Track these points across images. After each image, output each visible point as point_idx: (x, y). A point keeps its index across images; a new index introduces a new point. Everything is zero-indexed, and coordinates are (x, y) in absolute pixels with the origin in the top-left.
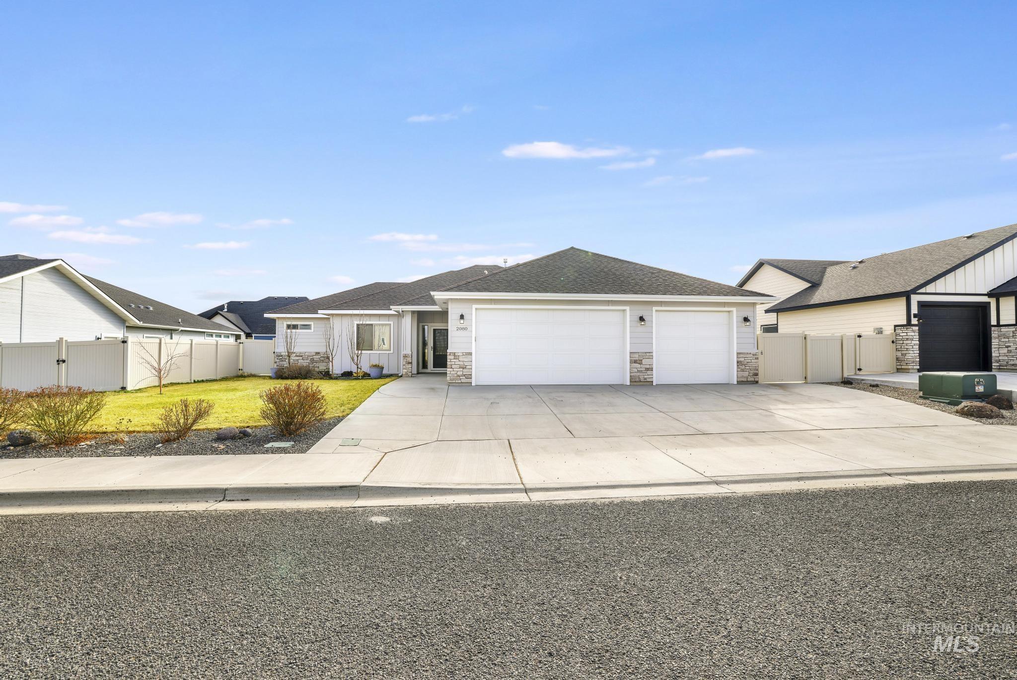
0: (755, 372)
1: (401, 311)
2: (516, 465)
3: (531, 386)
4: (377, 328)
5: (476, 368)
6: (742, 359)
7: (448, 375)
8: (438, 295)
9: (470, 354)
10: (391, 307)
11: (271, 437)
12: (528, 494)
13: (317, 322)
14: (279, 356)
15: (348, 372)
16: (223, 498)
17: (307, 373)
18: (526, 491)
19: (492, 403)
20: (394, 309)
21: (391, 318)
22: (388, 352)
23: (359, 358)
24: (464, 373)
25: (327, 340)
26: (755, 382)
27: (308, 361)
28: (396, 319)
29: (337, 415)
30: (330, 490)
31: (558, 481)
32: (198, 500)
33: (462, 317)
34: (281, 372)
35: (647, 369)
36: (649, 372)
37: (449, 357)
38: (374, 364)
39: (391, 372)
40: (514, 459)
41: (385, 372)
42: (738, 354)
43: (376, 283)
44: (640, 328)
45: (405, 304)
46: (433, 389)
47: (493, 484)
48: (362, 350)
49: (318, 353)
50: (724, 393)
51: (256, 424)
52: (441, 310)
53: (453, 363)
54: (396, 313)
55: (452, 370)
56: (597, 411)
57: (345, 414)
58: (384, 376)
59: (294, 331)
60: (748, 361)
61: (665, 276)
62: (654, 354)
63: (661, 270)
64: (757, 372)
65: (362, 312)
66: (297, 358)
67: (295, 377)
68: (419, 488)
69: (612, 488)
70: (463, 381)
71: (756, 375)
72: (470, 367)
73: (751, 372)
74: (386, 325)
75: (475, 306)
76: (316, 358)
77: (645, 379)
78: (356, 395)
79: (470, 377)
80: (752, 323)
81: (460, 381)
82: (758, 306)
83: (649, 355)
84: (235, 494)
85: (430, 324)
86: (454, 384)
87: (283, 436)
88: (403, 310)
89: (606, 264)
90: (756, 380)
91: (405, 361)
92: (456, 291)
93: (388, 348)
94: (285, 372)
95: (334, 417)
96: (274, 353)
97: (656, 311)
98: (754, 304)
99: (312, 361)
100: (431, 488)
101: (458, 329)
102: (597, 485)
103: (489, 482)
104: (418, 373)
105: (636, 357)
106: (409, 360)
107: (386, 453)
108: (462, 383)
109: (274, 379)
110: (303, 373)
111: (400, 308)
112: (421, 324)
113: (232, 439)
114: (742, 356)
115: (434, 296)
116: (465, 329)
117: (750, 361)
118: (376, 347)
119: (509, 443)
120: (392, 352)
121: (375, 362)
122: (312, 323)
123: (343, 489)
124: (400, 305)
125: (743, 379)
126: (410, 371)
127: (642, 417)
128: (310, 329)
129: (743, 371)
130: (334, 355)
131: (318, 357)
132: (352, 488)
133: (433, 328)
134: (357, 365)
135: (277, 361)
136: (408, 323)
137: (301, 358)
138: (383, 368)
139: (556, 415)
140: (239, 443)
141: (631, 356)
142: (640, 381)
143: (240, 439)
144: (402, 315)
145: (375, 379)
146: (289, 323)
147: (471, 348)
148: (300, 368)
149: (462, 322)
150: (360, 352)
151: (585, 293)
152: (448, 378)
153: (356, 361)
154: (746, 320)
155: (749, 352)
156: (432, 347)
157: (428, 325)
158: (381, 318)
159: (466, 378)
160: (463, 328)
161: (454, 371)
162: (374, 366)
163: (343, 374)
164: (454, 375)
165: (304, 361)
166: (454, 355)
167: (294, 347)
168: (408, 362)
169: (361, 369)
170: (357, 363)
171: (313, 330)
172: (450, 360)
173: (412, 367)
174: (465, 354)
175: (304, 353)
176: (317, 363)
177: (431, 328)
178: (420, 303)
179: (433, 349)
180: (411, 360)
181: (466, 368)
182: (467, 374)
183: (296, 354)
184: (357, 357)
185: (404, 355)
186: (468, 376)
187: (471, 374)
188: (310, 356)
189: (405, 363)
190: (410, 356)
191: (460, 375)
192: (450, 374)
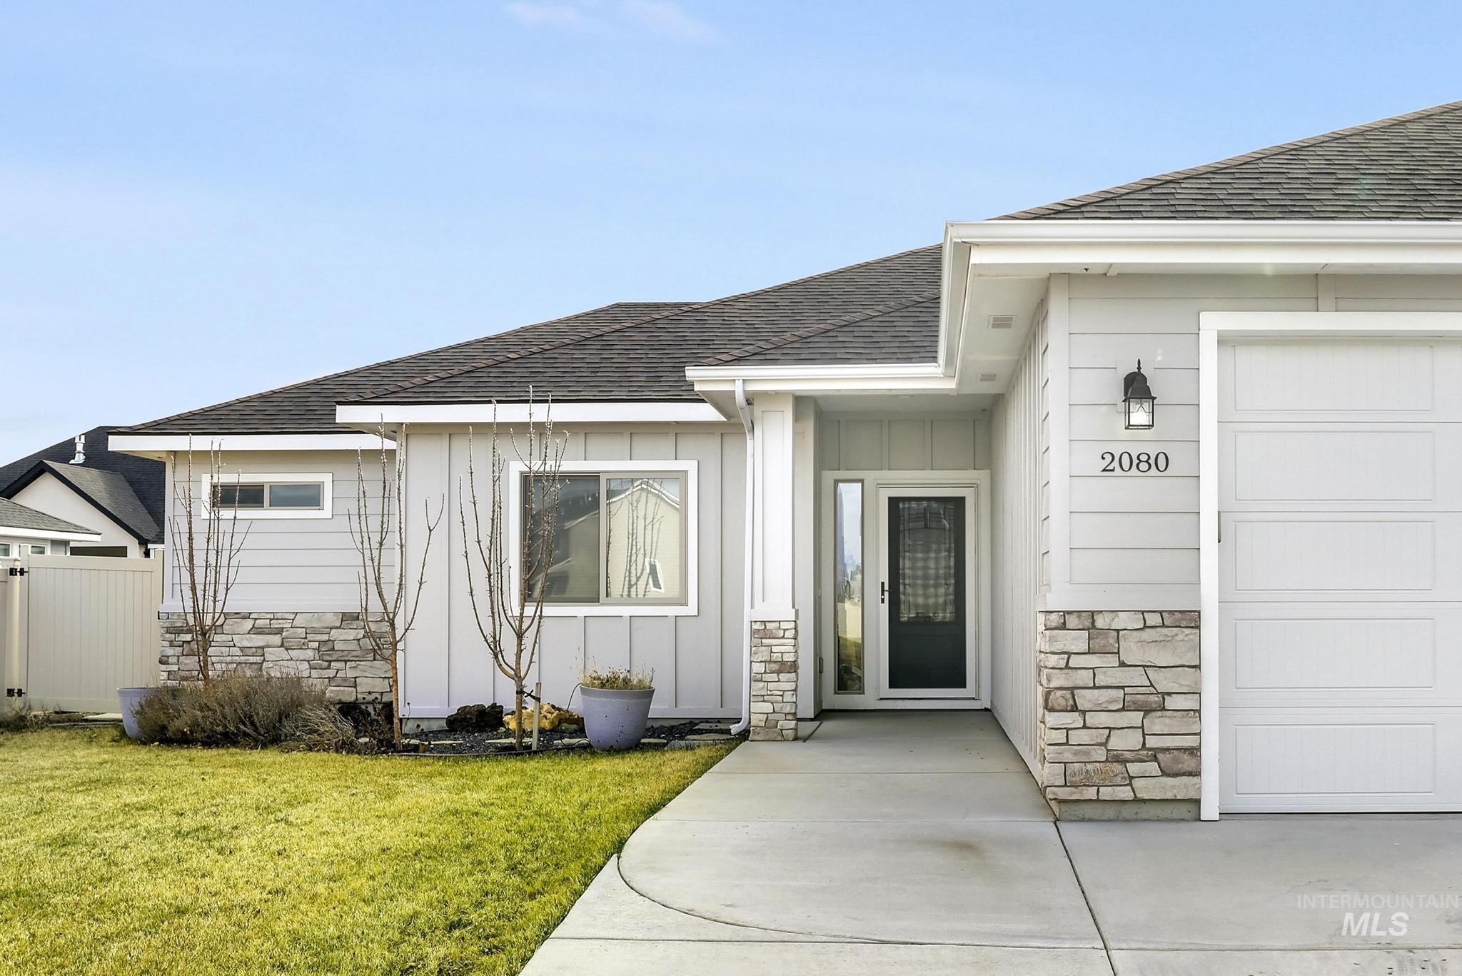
1: (740, 398)
5: (1223, 707)
9: (1191, 620)
13: (348, 472)
14: (179, 631)
17: (283, 715)
20: (706, 391)
21: (687, 443)
22: (672, 611)
23: (528, 640)
24: (1152, 742)
27: (309, 654)
28: (710, 445)
33: (1136, 388)
34: (164, 707)
38: (604, 674)
39: (688, 709)
41: (660, 708)
43: (619, 305)
45: (764, 356)
46: (965, 847)
48: (540, 602)
49: (348, 618)
53: (1084, 678)
54: (715, 411)
55: (1073, 719)
58: (654, 738)
65: (540, 413)
66: (259, 640)
70: (1146, 789)
72: (1190, 703)
74: (663, 476)
75: (1214, 323)
76: (346, 637)
79: (1188, 763)
81: (1125, 793)
85: (870, 476)
86: (1088, 811)
88: (751, 390)
91: (763, 654)
93: (675, 592)
96: (158, 615)
99: (328, 653)
101: (1112, 464)
104: (822, 714)
106: (780, 649)
108: (1137, 800)
109: (130, 740)
110: (263, 714)
111: (738, 380)
112: (829, 476)
116: (1155, 463)
118: (618, 586)
120: (692, 609)
121: (610, 662)
122: (323, 478)
124: (738, 361)
126: (787, 707)
128: (313, 504)
131: (351, 634)
133: (886, 494)
134: (518, 678)
135: (170, 651)
136: (775, 459)
137: (276, 639)
138: (650, 690)
145: (610, 750)
146: (228, 478)
147: (1195, 583)
149: (1140, 415)
150: (530, 610)
153: (511, 660)
156: (883, 583)
157: (862, 481)
158: (641, 444)
159: (1164, 774)
160: (1144, 458)
161: (1085, 727)
162: (603, 685)
163: (456, 719)
164: (1087, 753)
165: (294, 653)
166: (1088, 624)
167: (227, 590)
168: (775, 667)
169: (538, 699)
170: (517, 670)
171: (326, 512)
172: (1062, 664)
173: (795, 690)
174: (1153, 619)
175: (292, 616)
176: (346, 661)
177: (877, 495)
178: (837, 351)
179: (886, 594)
180: (792, 649)
181: (1163, 709)
182: (1168, 749)
183: (256, 619)
184: (520, 636)
185: (756, 626)
186: (1176, 760)
187: (1195, 745)
188: (316, 631)
189: (759, 668)
190: (790, 634)
191: (1128, 755)
192: (1068, 756)
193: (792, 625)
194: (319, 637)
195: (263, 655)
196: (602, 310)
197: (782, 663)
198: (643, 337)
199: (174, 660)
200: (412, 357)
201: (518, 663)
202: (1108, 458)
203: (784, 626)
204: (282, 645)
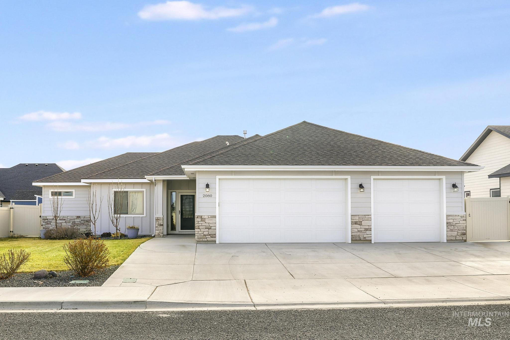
0: (463, 232)
1: (154, 180)
2: (249, 293)
3: (265, 243)
4: (131, 194)
5: (219, 229)
6: (451, 221)
7: (196, 235)
8: (187, 168)
9: (215, 217)
10: (146, 177)
11: (72, 277)
12: (255, 307)
13: (78, 189)
14: (45, 220)
15: (107, 233)
16: (61, 308)
17: (72, 234)
18: (254, 306)
19: (232, 256)
20: (148, 178)
21: (144, 186)
22: (141, 216)
23: (118, 221)
24: (209, 233)
25: (90, 205)
26: (463, 241)
27: (70, 224)
28: (148, 186)
29: (113, 264)
30: (128, 304)
31: (276, 301)
32: (46, 308)
33: (207, 186)
34: (50, 233)
35: (366, 230)
36: (368, 232)
37: (196, 220)
38: (131, 226)
39: (144, 233)
40: (248, 291)
41: (140, 233)
42: (447, 216)
44: (360, 195)
45: (157, 174)
46: (184, 246)
47: (232, 302)
48: (119, 214)
49: (78, 217)
50: (430, 249)
51: (56, 269)
52: (188, 179)
53: (200, 225)
54: (149, 182)
55: (199, 230)
56: (317, 262)
57: (119, 263)
58: (139, 237)
59: (59, 197)
60: (456, 222)
61: (384, 149)
62: (372, 217)
63: (382, 142)
64: (465, 232)
65: (120, 180)
66: (61, 221)
67: (62, 238)
68: (184, 303)
69: (312, 305)
70: (209, 239)
71: (465, 234)
72: (214, 228)
73: (460, 232)
74: (140, 192)
75: (218, 177)
76: (77, 221)
77: (365, 238)
78: (123, 250)
79: (214, 236)
80: (460, 189)
81: (206, 240)
82: (465, 174)
83: (368, 217)
84: (68, 305)
85: (177, 191)
86: (201, 242)
87: (80, 276)
88: (155, 179)
89: (333, 137)
90: (465, 238)
91: (158, 223)
92: (203, 165)
93: (141, 212)
94: (53, 234)
95: (112, 265)
96: (40, 217)
97: (374, 179)
98: (462, 173)
99: (74, 224)
100: (192, 303)
101: (205, 196)
102: (302, 303)
103: (230, 301)
104: (168, 234)
105: (357, 219)
106: (161, 222)
107: (157, 287)
108: (207, 241)
109: (44, 239)
110: (69, 234)
111: (153, 178)
112: (170, 191)
113: (45, 278)
114: (451, 217)
115: (184, 168)
117: (458, 222)
118: (131, 211)
119: (245, 282)
120: (145, 216)
122: (73, 190)
123: (136, 303)
124: (153, 175)
125: (452, 238)
126: (162, 232)
127: (352, 266)
128: (71, 195)
129: (452, 230)
130: (96, 218)
131: (79, 220)
132: (142, 302)
133: (180, 194)
134: (116, 227)
135: (43, 223)
136: (159, 190)
137: (64, 221)
138: (139, 229)
139: (283, 265)
140: (51, 281)
141: (353, 218)
142: (360, 240)
143: (51, 278)
144: (155, 183)
145: (132, 239)
146: (54, 191)
147: (215, 212)
148: (66, 230)
149: (208, 190)
150: (118, 216)
151: (311, 165)
152: (196, 237)
153: (115, 223)
154: (454, 186)
155: (457, 214)
156: (180, 211)
157: (176, 192)
158: (135, 186)
159: (211, 237)
160: (209, 195)
161: (200, 231)
162: (131, 228)
163: (103, 235)
164: (201, 235)
165: (67, 224)
166: (201, 217)
167: (60, 212)
168: (159, 225)
169: (120, 231)
170: (116, 226)
171: (74, 197)
172: (198, 223)
173: (163, 229)
174: (210, 217)
175: (67, 217)
176: (78, 225)
177: (178, 195)
178: (170, 172)
179: (180, 213)
180: (162, 222)
181: (211, 229)
182: (212, 234)
183: (60, 217)
184: (117, 220)
185: (156, 218)
186: (213, 235)
187: (215, 233)
188: (72, 220)
189: (157, 225)
190: (162, 219)
191: (206, 235)
192: (198, 235)
193: (162, 218)
194: (72, 221)
195: (61, 224)
196: (124, 154)
197: (161, 224)
198: (135, 165)
199: (44, 225)
200: (87, 165)
201: (116, 225)
202: (204, 195)
203: (161, 218)
204: (65, 222)
